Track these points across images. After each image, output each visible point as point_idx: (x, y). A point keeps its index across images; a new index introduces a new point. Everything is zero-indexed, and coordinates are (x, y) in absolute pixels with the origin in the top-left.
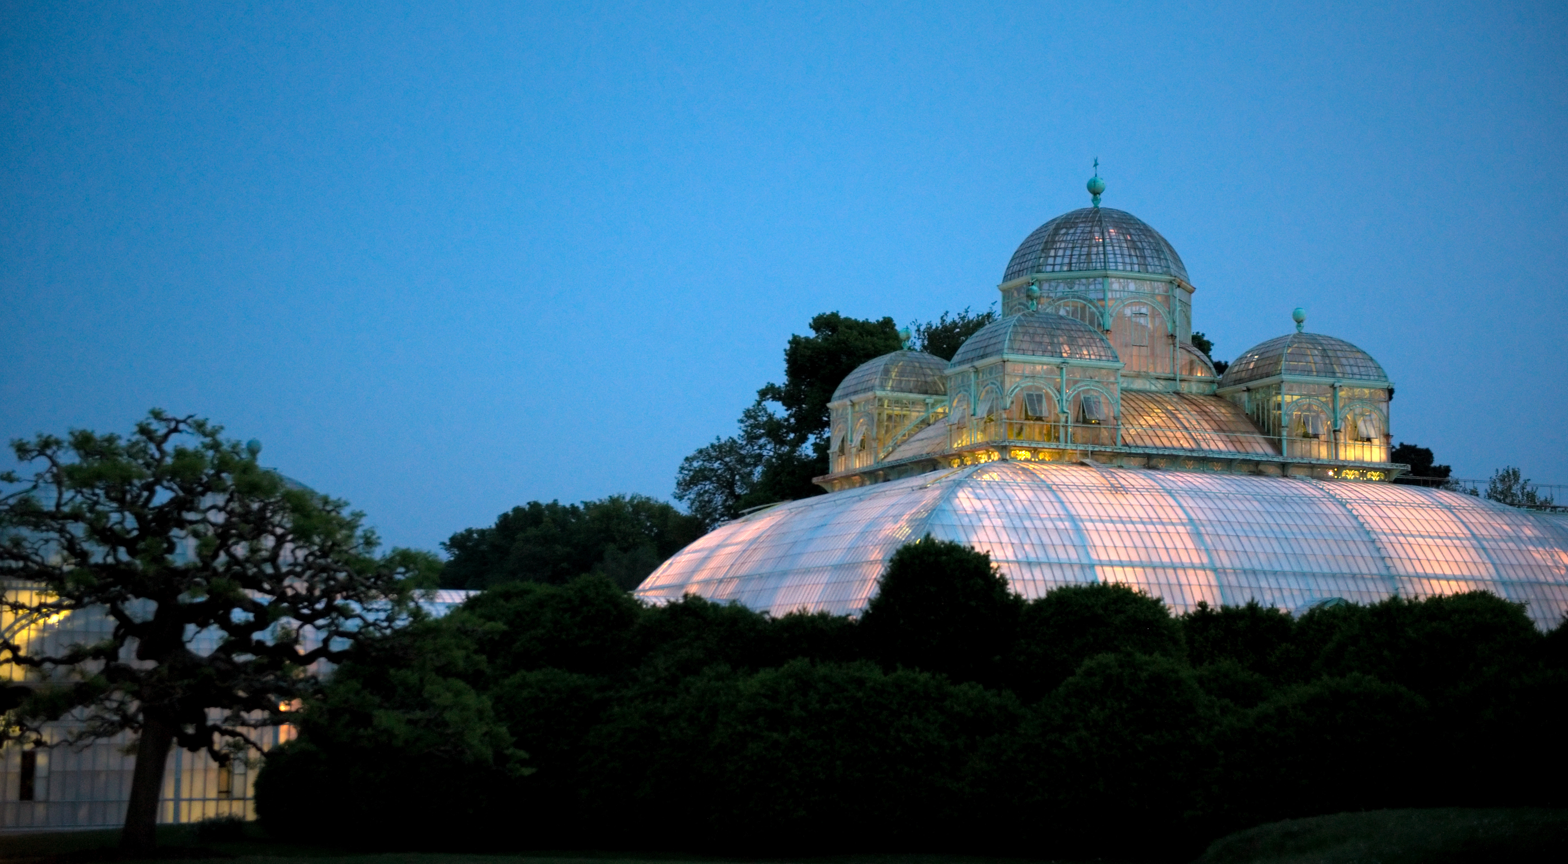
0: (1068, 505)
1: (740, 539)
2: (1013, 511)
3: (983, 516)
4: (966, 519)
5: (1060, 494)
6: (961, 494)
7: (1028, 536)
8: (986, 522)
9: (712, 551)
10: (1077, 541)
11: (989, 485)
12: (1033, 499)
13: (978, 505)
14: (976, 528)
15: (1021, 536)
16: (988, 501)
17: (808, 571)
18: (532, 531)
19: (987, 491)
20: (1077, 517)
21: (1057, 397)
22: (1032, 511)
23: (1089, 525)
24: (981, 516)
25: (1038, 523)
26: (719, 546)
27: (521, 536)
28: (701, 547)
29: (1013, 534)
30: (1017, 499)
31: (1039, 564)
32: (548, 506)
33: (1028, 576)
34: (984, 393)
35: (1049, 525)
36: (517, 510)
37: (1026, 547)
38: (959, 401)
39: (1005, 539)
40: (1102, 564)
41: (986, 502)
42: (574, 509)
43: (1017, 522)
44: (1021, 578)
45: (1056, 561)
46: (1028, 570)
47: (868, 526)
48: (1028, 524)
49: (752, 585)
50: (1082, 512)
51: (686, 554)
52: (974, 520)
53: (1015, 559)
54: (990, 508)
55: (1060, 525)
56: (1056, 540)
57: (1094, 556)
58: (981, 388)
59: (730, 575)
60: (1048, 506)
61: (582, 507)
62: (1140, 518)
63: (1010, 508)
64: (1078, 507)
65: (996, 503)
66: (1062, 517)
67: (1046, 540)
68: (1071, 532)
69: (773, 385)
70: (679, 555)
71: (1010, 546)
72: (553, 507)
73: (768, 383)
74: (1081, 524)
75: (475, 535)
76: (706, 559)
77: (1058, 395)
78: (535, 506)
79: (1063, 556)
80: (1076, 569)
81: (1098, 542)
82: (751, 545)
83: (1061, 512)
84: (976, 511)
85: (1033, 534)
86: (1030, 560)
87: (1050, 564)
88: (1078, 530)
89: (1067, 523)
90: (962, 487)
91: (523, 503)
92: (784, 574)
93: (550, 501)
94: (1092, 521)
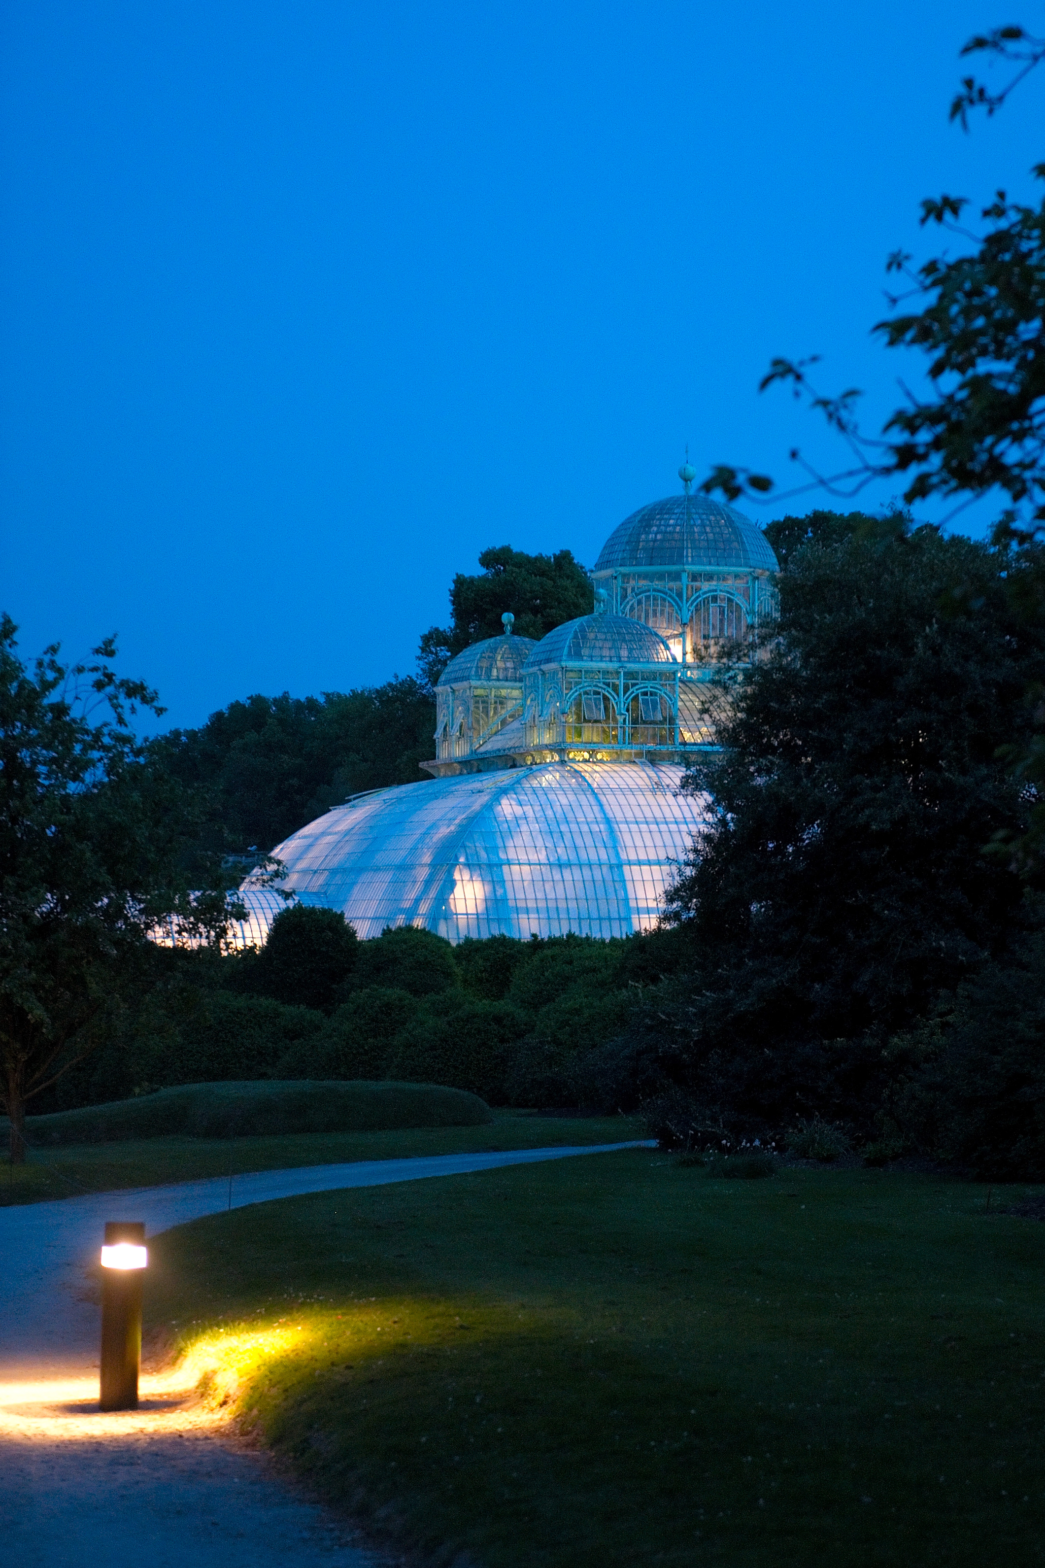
0: (607, 808)
1: (339, 829)
2: (553, 816)
3: (522, 822)
4: (505, 825)
5: (602, 798)
6: (504, 802)
7: (563, 839)
8: (524, 828)
9: (317, 837)
10: (609, 844)
11: (534, 791)
12: (575, 804)
13: (518, 811)
14: (513, 833)
15: (555, 841)
16: (530, 807)
17: (377, 869)
18: (251, 736)
19: (530, 797)
20: (614, 820)
21: (615, 699)
22: (570, 815)
23: (624, 827)
24: (519, 822)
25: (574, 827)
26: (324, 834)
27: (236, 743)
28: (310, 832)
29: (548, 838)
30: (558, 804)
31: (569, 865)
32: (275, 700)
33: (557, 877)
34: (548, 696)
35: (585, 828)
36: (236, 707)
37: (558, 850)
38: (532, 700)
39: (539, 843)
40: (630, 863)
41: (528, 809)
42: (311, 704)
43: (554, 827)
44: (551, 879)
45: (587, 862)
46: (559, 870)
47: (428, 829)
48: (564, 828)
49: (338, 879)
50: (619, 816)
51: (297, 839)
52: (513, 825)
53: (547, 862)
54: (530, 813)
55: (595, 828)
56: (589, 842)
57: (623, 856)
58: (547, 692)
59: (323, 867)
60: (587, 809)
61: (322, 700)
62: (674, 818)
63: (549, 813)
64: (616, 809)
65: (537, 808)
66: (599, 820)
67: (579, 842)
68: (604, 834)
69: (437, 629)
70: (291, 840)
71: (544, 849)
72: (282, 702)
73: (432, 627)
74: (616, 826)
75: (183, 738)
76: (310, 846)
77: (616, 697)
78: (257, 700)
79: (593, 857)
80: (605, 869)
81: (629, 843)
82: (345, 835)
83: (598, 815)
84: (516, 818)
85: (567, 837)
86: (562, 862)
87: (580, 866)
88: (612, 832)
89: (602, 826)
90: (506, 794)
91: (243, 698)
92: (361, 870)
93: (278, 694)
94: (627, 823)
